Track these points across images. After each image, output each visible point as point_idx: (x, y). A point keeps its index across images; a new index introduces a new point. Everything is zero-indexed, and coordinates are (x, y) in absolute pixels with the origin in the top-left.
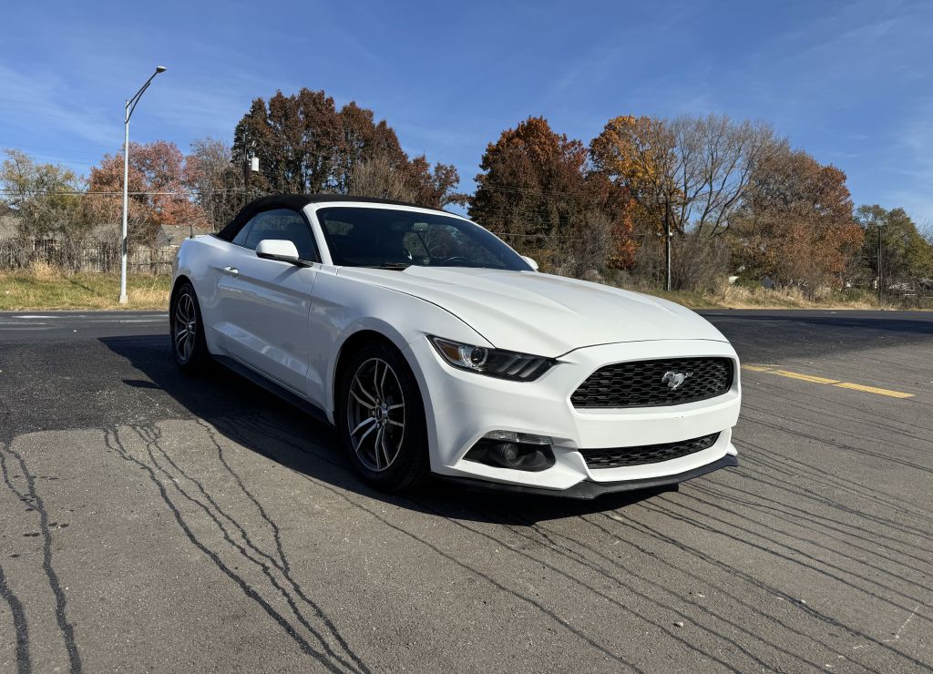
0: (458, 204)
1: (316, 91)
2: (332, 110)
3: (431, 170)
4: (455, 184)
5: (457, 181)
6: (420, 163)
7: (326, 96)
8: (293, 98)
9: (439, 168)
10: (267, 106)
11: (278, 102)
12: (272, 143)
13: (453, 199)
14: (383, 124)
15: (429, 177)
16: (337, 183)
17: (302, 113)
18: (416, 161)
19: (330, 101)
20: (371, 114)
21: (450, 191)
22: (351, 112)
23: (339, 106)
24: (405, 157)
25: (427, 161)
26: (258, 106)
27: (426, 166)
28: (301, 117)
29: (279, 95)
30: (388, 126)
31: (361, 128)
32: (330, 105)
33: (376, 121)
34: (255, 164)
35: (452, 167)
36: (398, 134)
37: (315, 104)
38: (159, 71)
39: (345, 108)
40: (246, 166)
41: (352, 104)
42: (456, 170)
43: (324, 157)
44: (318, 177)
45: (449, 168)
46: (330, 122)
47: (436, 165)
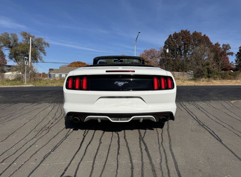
0: (230, 55)
1: (185, 30)
3: (221, 46)
4: (229, 49)
5: (230, 48)
6: (217, 45)
7: (188, 31)
8: (179, 33)
9: (223, 45)
10: (172, 36)
11: (175, 34)
12: (173, 45)
14: (205, 35)
15: (220, 48)
16: (191, 53)
17: (181, 36)
18: (216, 44)
19: (189, 32)
20: (201, 33)
21: (227, 52)
22: (195, 34)
23: (191, 33)
24: (212, 43)
25: (219, 43)
26: (170, 36)
27: (219, 45)
29: (175, 33)
30: (206, 36)
31: (198, 37)
32: (189, 33)
33: (203, 35)
34: (168, 51)
35: (228, 44)
36: (209, 38)
37: (185, 33)
38: (139, 32)
39: (193, 33)
40: (165, 52)
41: (195, 31)
42: (229, 45)
43: (187, 47)
44: (186, 52)
45: (227, 45)
46: (189, 37)
47: (223, 44)
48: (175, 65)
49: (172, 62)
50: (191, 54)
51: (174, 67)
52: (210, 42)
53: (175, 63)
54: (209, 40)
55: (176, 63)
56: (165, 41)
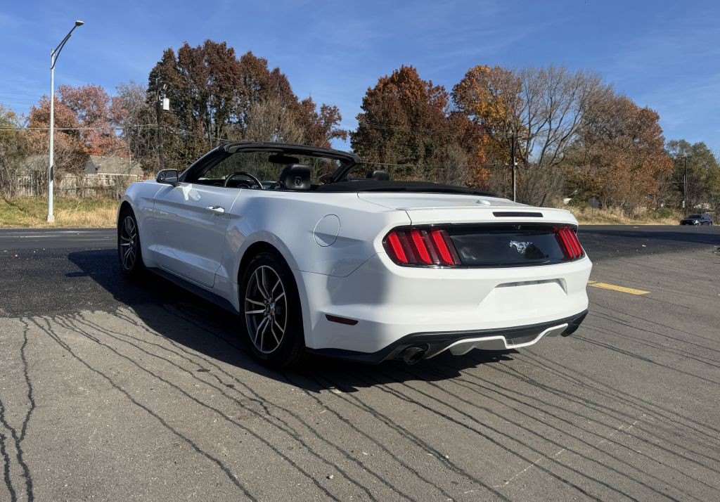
0: (340, 139)
1: (219, 42)
2: (233, 59)
3: (318, 111)
4: (338, 122)
5: (340, 119)
6: (308, 104)
7: (228, 47)
8: (199, 48)
9: (324, 108)
10: (176, 55)
11: (186, 52)
12: (181, 86)
13: (336, 134)
14: (277, 70)
15: (316, 116)
16: (237, 120)
17: (206, 61)
18: (304, 103)
19: (231, 51)
20: (265, 62)
21: (334, 128)
22: (249, 60)
23: (238, 56)
24: (296, 99)
25: (314, 102)
26: (168, 55)
27: (313, 106)
28: (206, 64)
29: (187, 46)
30: (281, 73)
31: (257, 75)
32: (231, 54)
33: (271, 69)
34: (166, 104)
35: (335, 107)
36: (289, 80)
37: (218, 53)
38: (78, 24)
39: (243, 57)
40: (158, 106)
41: (250, 53)
42: (338, 110)
43: (226, 98)
44: (222, 115)
45: (332, 109)
46: (231, 68)
47: (322, 106)
48: (191, 156)
49: (178, 144)
50: (237, 122)
51: (185, 162)
52: (293, 95)
53: (189, 149)
54: (289, 88)
55: (194, 149)
56: (151, 70)
